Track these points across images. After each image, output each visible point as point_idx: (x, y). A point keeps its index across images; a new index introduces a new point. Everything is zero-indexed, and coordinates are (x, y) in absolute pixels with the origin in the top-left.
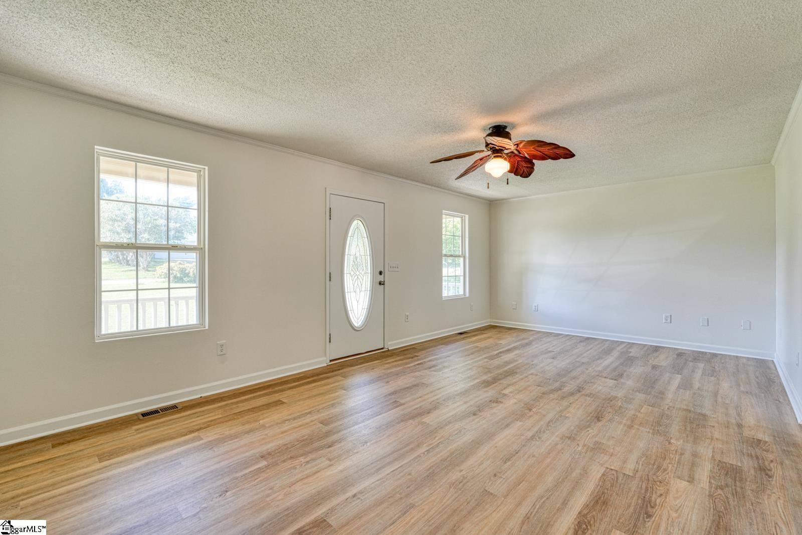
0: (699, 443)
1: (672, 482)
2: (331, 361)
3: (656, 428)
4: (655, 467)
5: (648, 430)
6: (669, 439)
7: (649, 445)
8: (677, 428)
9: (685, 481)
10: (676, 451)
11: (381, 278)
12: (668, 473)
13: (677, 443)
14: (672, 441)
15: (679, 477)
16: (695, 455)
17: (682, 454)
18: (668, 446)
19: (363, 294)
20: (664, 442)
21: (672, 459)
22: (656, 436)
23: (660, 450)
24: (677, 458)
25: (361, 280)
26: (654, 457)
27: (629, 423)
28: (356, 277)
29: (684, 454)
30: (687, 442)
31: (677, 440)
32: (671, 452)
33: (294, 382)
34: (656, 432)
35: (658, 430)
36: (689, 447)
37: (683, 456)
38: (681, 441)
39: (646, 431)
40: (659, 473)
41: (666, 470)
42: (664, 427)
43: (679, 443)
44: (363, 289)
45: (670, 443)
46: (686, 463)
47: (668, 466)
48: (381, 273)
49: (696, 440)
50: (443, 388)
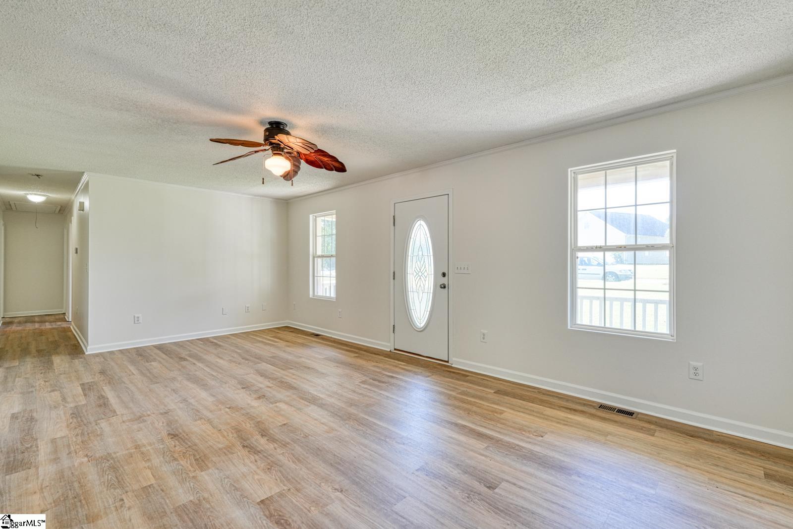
0: (56, 474)
1: (67, 432)
2: (395, 349)
3: (112, 461)
4: (86, 433)
5: (118, 454)
6: (90, 459)
7: (104, 444)
8: (90, 477)
9: (58, 438)
10: (76, 452)
11: (444, 281)
12: (74, 435)
13: (80, 460)
14: (86, 459)
15: (64, 437)
16: (57, 460)
17: (70, 453)
18: (87, 452)
19: (425, 295)
20: (92, 454)
21: (76, 445)
22: (105, 454)
23: (91, 445)
24: (72, 447)
25: (424, 281)
26: (92, 438)
27: (143, 449)
28: (419, 277)
29: (68, 454)
30: (70, 468)
31: (82, 463)
32: (81, 449)
33: (354, 348)
34: (107, 457)
35: (108, 461)
36: (66, 463)
37: (67, 452)
38: (76, 464)
39: (118, 452)
40: (80, 431)
41: (76, 436)
42: (105, 469)
43: (78, 461)
44: (426, 290)
45: (87, 456)
46: (62, 449)
47: (77, 439)
48: (444, 275)
49: (61, 476)
50: (307, 380)
